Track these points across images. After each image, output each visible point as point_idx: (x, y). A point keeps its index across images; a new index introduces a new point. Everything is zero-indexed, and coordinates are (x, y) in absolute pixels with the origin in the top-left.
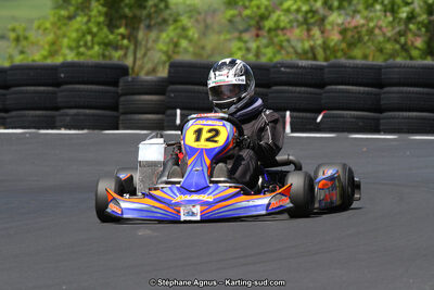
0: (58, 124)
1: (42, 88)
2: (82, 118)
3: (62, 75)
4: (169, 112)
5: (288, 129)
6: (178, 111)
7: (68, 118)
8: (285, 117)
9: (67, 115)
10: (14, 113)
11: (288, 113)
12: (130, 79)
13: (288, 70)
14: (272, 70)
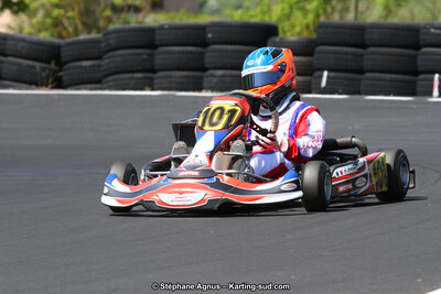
0: (205, 85)
1: (190, 48)
2: (229, 79)
3: (210, 36)
4: (317, 74)
5: (436, 92)
6: (326, 73)
7: (215, 80)
8: (433, 80)
9: (214, 76)
10: (160, 74)
11: (437, 76)
12: (278, 40)
13: (438, 31)
14: (422, 31)
